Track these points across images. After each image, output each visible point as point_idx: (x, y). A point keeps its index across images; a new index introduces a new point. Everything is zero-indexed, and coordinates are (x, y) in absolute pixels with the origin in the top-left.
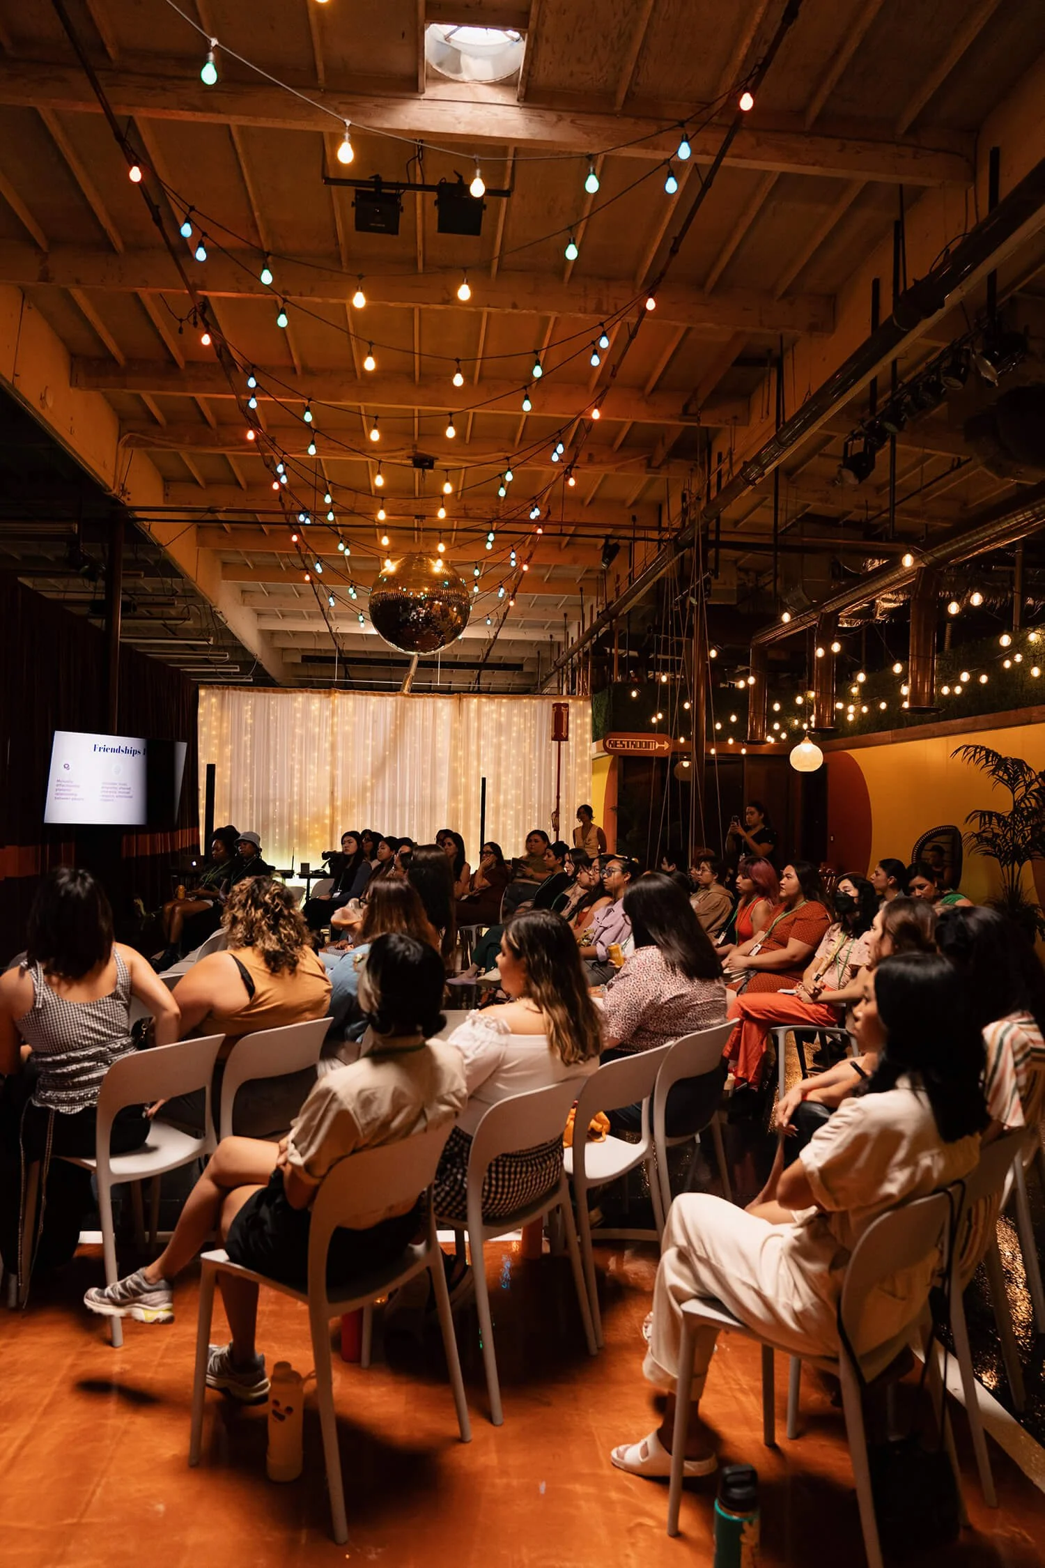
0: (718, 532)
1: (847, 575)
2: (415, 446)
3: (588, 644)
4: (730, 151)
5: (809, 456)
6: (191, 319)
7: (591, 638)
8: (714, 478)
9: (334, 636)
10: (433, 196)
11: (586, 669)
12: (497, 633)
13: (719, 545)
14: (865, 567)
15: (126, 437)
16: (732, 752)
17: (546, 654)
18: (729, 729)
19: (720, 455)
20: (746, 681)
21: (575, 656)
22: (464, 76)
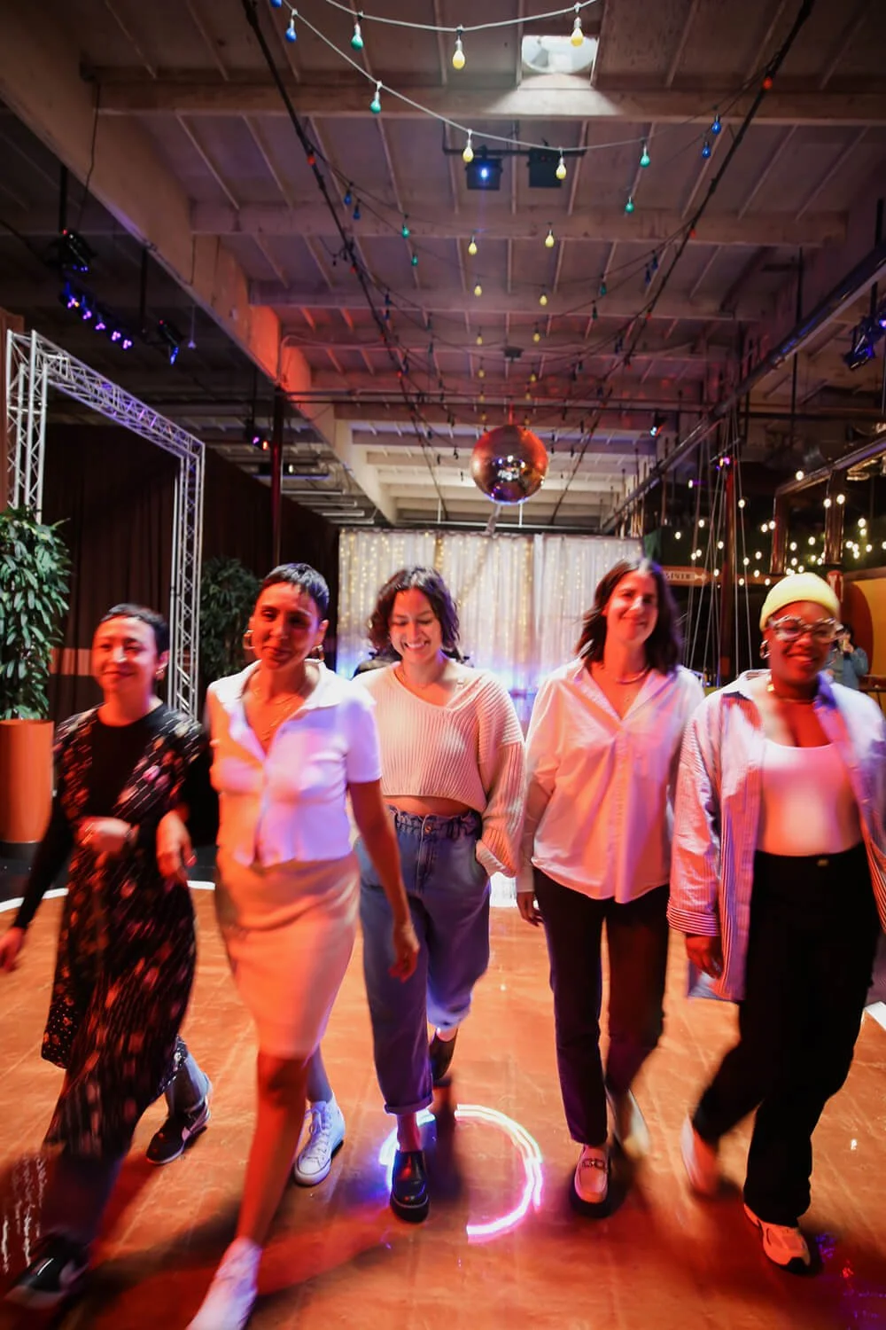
0: (747, 404)
1: (857, 436)
2: (506, 341)
3: (642, 495)
4: (758, 112)
5: (827, 340)
6: (342, 254)
7: (644, 489)
8: (745, 360)
9: (438, 488)
10: (526, 159)
11: (639, 514)
12: (567, 486)
13: (747, 415)
14: (874, 430)
15: (287, 338)
16: (757, 582)
17: (607, 502)
18: (754, 564)
19: (751, 342)
20: (768, 525)
21: (631, 504)
22: (551, 69)
